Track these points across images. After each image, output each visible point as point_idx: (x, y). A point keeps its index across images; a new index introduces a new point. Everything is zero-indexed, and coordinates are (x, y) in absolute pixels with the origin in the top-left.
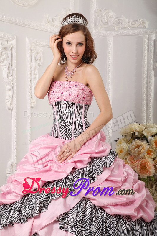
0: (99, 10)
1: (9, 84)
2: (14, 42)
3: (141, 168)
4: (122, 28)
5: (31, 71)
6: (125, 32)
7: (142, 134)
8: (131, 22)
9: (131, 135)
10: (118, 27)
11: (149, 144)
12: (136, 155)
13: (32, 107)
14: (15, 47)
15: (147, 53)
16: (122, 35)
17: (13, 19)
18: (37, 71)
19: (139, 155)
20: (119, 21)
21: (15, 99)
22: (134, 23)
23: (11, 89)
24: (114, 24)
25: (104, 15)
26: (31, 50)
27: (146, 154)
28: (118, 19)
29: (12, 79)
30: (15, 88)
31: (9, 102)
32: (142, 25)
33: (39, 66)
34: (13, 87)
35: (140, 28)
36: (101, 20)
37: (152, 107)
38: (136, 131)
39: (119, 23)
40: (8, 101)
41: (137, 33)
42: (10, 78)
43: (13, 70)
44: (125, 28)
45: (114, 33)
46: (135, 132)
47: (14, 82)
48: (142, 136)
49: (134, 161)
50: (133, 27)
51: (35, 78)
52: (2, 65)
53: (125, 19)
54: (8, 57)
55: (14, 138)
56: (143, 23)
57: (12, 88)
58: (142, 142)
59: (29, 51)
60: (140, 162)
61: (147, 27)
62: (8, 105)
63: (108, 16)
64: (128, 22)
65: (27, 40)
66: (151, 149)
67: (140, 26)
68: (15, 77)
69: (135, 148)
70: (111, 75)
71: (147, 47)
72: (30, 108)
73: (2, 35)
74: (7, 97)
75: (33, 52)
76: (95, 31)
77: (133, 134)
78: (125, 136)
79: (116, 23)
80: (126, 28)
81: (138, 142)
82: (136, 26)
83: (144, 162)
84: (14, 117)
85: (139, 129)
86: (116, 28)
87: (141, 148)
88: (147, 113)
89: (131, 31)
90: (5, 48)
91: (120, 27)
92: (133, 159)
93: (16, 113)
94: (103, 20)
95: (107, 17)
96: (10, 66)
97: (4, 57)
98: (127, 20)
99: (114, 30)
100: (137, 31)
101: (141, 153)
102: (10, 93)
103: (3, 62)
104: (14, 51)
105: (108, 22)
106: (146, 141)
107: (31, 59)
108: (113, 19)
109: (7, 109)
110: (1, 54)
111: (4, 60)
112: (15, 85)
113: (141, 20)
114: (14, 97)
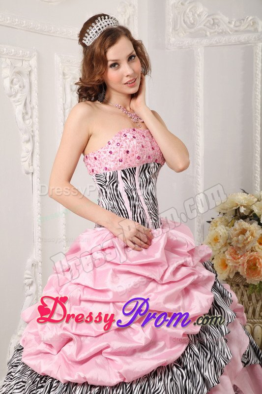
0: (180, 3)
1: (25, 132)
2: (33, 62)
3: (249, 268)
4: (219, 33)
5: (64, 109)
6: (224, 39)
7: (252, 211)
8: (233, 23)
9: (234, 212)
10: (212, 31)
12: (240, 246)
14: (36, 69)
15: (260, 74)
16: (219, 44)
17: (32, 24)
19: (244, 246)
20: (214, 21)
21: (36, 157)
22: (238, 23)
23: (29, 140)
24: (205, 25)
25: (188, 11)
26: (64, 74)
27: (257, 244)
28: (212, 17)
29: (31, 122)
30: (37, 138)
31: (27, 162)
32: (252, 26)
34: (33, 137)
35: (249, 32)
36: (184, 20)
38: (241, 206)
39: (213, 24)
40: (25, 159)
41: (243, 41)
42: (27, 122)
43: (32, 109)
44: (223, 33)
45: (205, 42)
46: (239, 207)
47: (35, 129)
48: (252, 215)
49: (236, 256)
50: (236, 31)
52: (14, 101)
53: (223, 18)
54: (24, 87)
55: (37, 219)
56: (253, 23)
57: (31, 139)
58: (251, 224)
59: (61, 76)
60: (247, 258)
61: (260, 29)
62: (25, 166)
63: (196, 12)
64: (229, 22)
65: (57, 58)
67: (248, 28)
68: (36, 120)
69: (238, 235)
70: (201, 112)
71: (260, 64)
73: (13, 50)
74: (24, 154)
75: (67, 77)
76: (173, 39)
77: (236, 210)
78: (224, 214)
79: (208, 24)
80: (225, 32)
81: (244, 224)
82: (242, 28)
83: (253, 258)
84: (36, 186)
85: (246, 202)
86: (208, 34)
87: (248, 233)
89: (234, 38)
90: (19, 73)
91: (215, 32)
92: (236, 253)
93: (38, 179)
94: (186, 19)
95: (193, 15)
96: (28, 102)
97: (17, 87)
98: (227, 19)
99: (206, 36)
100: (243, 37)
101: (248, 243)
102: (29, 146)
103: (15, 96)
104: (34, 76)
105: (195, 23)
106: (257, 222)
107: (65, 89)
108: (204, 17)
109: (24, 173)
110: (12, 82)
111: (16, 93)
112: (37, 133)
113: (250, 18)
114: (35, 153)
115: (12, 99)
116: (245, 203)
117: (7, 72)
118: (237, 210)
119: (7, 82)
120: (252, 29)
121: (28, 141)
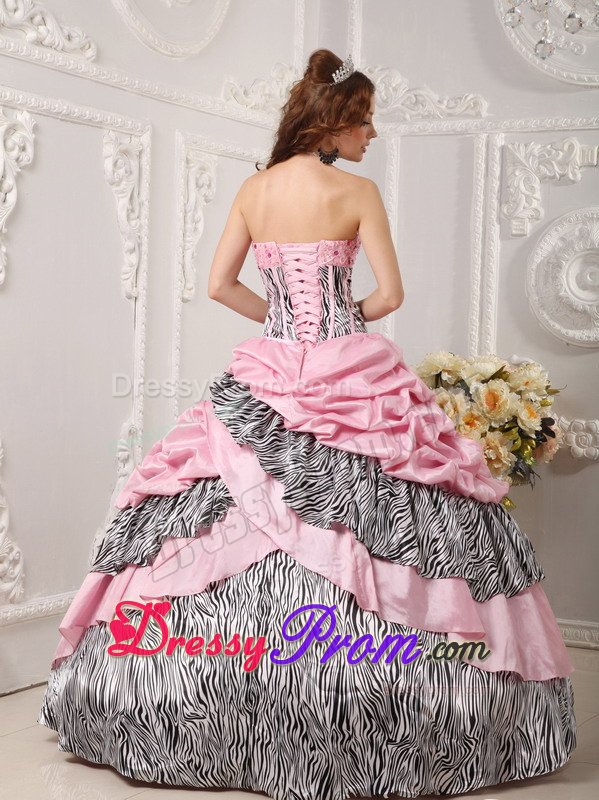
1: (130, 237)
2: (146, 139)
4: (424, 117)
5: (186, 212)
6: (431, 126)
7: (460, 379)
8: (445, 102)
9: (434, 381)
10: (413, 112)
11: (472, 400)
13: (184, 301)
14: (148, 150)
15: (483, 181)
16: (423, 133)
18: (200, 214)
20: (417, 99)
21: (143, 275)
22: (452, 104)
23: (134, 250)
24: (403, 104)
26: (188, 161)
27: (463, 423)
28: (415, 92)
29: (138, 225)
30: (145, 248)
31: (130, 281)
32: (473, 109)
33: (207, 201)
34: (140, 245)
35: (468, 116)
37: (492, 317)
38: (445, 371)
39: (416, 102)
41: (459, 130)
42: (133, 223)
43: (141, 204)
44: (430, 117)
45: (403, 128)
46: (441, 373)
47: (143, 234)
50: (450, 115)
51: (196, 229)
52: (117, 192)
53: (430, 94)
54: (131, 172)
55: (139, 367)
56: (475, 103)
57: (137, 248)
58: (455, 393)
59: (183, 163)
61: (484, 114)
62: (127, 286)
63: (390, 84)
64: (439, 101)
65: (179, 137)
66: (476, 413)
67: (468, 112)
68: (145, 221)
71: (484, 166)
72: (179, 300)
73: (120, 120)
74: (125, 268)
75: (192, 165)
77: (436, 377)
80: (433, 116)
81: (446, 393)
82: (458, 110)
84: (141, 318)
86: (408, 117)
88: (480, 334)
89: (445, 125)
90: (125, 153)
91: (419, 114)
93: (144, 308)
95: (386, 88)
96: (135, 194)
97: (121, 172)
98: (436, 97)
99: (405, 119)
100: (459, 124)
102: (133, 258)
103: (119, 184)
104: (146, 158)
106: (464, 392)
107: (187, 183)
108: (401, 92)
109: (125, 296)
110: (115, 164)
111: (121, 180)
112: (145, 240)
113: (471, 96)
114: (141, 270)
115: (114, 188)
116: (450, 366)
117: (109, 150)
118: (438, 376)
119: (108, 164)
120: (472, 112)
121: (132, 251)
